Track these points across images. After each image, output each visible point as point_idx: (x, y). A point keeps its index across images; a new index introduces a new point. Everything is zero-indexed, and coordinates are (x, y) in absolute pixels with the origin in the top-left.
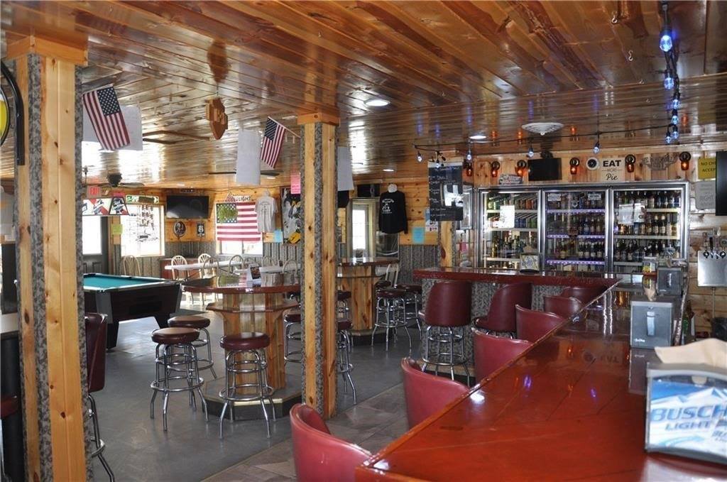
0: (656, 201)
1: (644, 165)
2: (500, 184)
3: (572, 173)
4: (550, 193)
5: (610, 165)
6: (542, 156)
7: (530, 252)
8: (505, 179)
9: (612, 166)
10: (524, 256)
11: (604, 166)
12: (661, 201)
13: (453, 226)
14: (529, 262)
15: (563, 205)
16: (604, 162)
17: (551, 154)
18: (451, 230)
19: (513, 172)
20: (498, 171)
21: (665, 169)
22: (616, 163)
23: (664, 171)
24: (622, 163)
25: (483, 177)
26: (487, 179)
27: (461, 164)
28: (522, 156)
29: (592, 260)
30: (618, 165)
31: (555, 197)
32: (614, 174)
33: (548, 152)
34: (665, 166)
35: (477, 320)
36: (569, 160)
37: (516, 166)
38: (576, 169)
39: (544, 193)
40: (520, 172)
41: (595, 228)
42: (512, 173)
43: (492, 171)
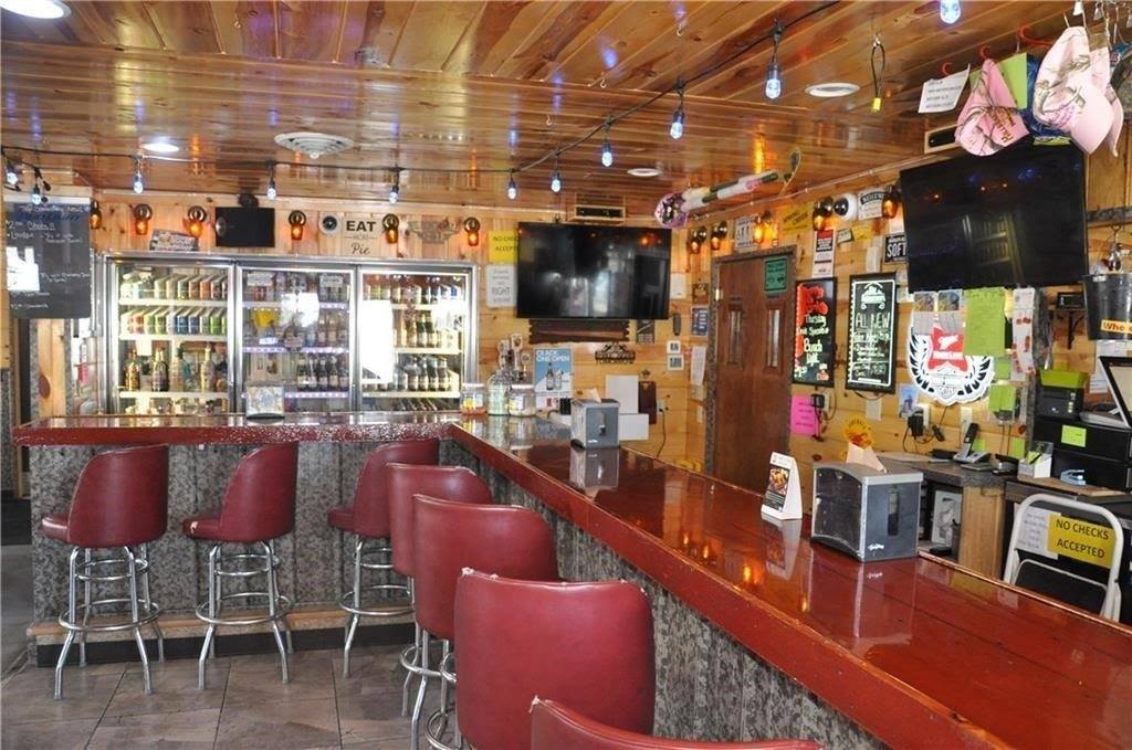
0: (424, 293)
1: (411, 233)
2: (152, 248)
3: (293, 237)
4: (250, 272)
5: (359, 228)
6: (240, 201)
7: (263, 379)
8: (161, 239)
9: (361, 231)
10: (254, 388)
11: (348, 229)
12: (432, 293)
13: (67, 330)
14: (266, 400)
15: (270, 294)
16: (348, 223)
17: (257, 200)
18: (62, 338)
19: (179, 227)
20: (149, 222)
21: (443, 243)
22: (367, 227)
23: (441, 246)
24: (378, 227)
25: (116, 232)
26: (125, 235)
27: (87, 201)
28: (199, 199)
29: (324, 391)
30: (371, 230)
31: (261, 278)
32: (365, 244)
33: (252, 197)
34: (442, 237)
35: (194, 525)
36: (288, 214)
37: (186, 217)
38: (302, 230)
39: (240, 269)
40: (195, 228)
41: (327, 336)
42: (176, 230)
43: (136, 224)
